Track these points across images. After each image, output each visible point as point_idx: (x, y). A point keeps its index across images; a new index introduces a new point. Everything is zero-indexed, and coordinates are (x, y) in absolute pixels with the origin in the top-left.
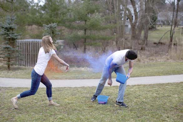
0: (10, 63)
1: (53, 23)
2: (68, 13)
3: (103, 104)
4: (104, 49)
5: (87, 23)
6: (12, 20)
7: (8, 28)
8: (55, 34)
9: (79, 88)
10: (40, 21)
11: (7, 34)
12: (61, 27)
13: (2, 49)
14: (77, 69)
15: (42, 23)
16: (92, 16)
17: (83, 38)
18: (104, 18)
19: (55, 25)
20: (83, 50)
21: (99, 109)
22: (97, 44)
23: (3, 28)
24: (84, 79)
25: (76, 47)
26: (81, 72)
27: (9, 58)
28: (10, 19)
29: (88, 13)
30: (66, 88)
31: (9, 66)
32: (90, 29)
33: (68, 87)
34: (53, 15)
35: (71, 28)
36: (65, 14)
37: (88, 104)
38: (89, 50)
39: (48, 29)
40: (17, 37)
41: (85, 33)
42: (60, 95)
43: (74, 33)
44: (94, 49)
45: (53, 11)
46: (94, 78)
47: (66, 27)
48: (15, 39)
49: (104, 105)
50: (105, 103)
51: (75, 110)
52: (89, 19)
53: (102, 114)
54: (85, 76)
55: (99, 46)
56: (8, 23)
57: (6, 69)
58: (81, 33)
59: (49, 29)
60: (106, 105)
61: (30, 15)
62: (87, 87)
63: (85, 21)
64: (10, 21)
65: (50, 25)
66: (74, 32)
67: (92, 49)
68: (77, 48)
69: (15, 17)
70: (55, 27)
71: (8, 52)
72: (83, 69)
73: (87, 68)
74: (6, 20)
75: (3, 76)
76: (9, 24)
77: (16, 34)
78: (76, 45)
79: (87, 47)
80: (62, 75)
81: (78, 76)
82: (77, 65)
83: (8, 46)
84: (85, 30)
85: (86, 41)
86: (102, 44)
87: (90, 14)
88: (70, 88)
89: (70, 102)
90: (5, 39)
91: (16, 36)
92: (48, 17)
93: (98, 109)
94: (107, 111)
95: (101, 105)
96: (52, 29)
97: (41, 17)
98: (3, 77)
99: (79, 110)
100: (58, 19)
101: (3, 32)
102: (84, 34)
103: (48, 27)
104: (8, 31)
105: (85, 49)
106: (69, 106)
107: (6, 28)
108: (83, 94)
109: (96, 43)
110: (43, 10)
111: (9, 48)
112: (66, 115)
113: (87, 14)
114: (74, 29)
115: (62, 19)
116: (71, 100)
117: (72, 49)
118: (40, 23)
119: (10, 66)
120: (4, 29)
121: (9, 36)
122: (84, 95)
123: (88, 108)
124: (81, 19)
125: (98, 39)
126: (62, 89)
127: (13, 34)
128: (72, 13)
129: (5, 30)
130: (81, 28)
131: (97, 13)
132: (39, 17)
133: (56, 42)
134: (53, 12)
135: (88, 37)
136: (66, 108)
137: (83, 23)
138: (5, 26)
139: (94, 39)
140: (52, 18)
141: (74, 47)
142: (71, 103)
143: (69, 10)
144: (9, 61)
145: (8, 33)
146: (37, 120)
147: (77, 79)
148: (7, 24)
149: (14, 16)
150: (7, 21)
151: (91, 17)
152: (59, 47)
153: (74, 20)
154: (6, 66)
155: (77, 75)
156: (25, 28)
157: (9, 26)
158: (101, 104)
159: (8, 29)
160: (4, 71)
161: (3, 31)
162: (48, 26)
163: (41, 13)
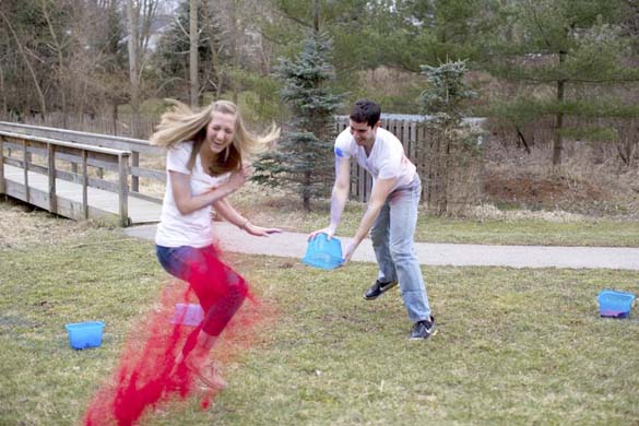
0: (313, 188)
1: (454, 60)
2: (500, 27)
3: (614, 317)
4: (624, 152)
5: (567, 61)
6: (319, 49)
7: (309, 77)
8: (458, 98)
9: (539, 269)
10: (407, 52)
11: (306, 95)
12: (477, 73)
13: (290, 143)
14: (530, 214)
15: (413, 59)
16: (587, 35)
17: (551, 110)
18: (627, 40)
19: (461, 66)
20: (551, 156)
21: (602, 329)
22: (602, 133)
23: (292, 75)
24: (552, 244)
25: (525, 142)
26: (542, 224)
27: (308, 174)
28: (313, 48)
29: (573, 26)
30: (494, 270)
31: (306, 199)
32: (578, 82)
33: (502, 267)
34: (449, 34)
35: (511, 76)
36: (489, 28)
37: (566, 314)
38: (571, 153)
39: (436, 81)
40: (335, 105)
41: (560, 96)
42: (477, 286)
43: (524, 95)
44: (588, 149)
45: (449, 20)
46: (587, 245)
47: (494, 73)
48: (327, 112)
49: (618, 321)
50: (621, 316)
51: (526, 328)
52: (577, 48)
53: (613, 344)
54: (558, 235)
55: (608, 140)
56: (308, 60)
57: (299, 209)
58: (544, 95)
59: (442, 79)
60: (625, 320)
61: (376, 35)
62: (564, 269)
63: (561, 52)
64: (316, 53)
65: (443, 66)
66: (523, 91)
67: (583, 149)
68: (531, 148)
69: (330, 41)
70: (461, 74)
71: (307, 154)
72: (548, 216)
73: (563, 212)
74: (302, 50)
75: (292, 227)
76: (313, 65)
77: (331, 97)
78: (525, 138)
79: (565, 144)
80: (481, 231)
81: (532, 235)
82: (530, 204)
83: (308, 134)
84: (560, 85)
85: (564, 123)
86: (620, 133)
87: (578, 29)
88: (509, 268)
89: (509, 307)
90: (297, 111)
91: (331, 102)
92: (435, 39)
93: (598, 330)
94: (628, 336)
95: (608, 320)
96: (449, 79)
97: (410, 39)
98: (293, 231)
99: (538, 330)
100: (470, 48)
101: (293, 89)
102: (556, 97)
103: (437, 74)
104: (308, 86)
105: (558, 149)
106: (506, 319)
107: (301, 77)
108: (550, 288)
109: (597, 130)
110: (417, 17)
111: (309, 140)
112: (499, 341)
113: (569, 28)
114: (522, 82)
115: (482, 46)
116: (512, 303)
117: (512, 149)
118: (408, 61)
119: (312, 200)
120: (294, 79)
121: (310, 101)
122: (555, 290)
123: (566, 327)
124: (547, 46)
125: (604, 116)
126: (482, 272)
127: (321, 94)
128: (515, 25)
129: (299, 84)
130: (545, 77)
131: (607, 25)
132: (404, 40)
133: (461, 124)
134: (450, 24)
135: (571, 109)
136: (497, 323)
137: (552, 60)
138: (298, 71)
139: (591, 116)
140: (448, 43)
141: (519, 143)
142: (513, 310)
143: (507, 14)
144: (308, 183)
145: (309, 91)
146: (411, 348)
147: (530, 244)
148: (306, 64)
149: (327, 40)
150: (305, 55)
151: (581, 37)
152: (471, 141)
153: (522, 51)
154: (298, 198)
155: (529, 234)
156: (358, 77)
157: (310, 69)
158: (609, 317)
159: (306, 79)
160: (292, 214)
161: (293, 85)
162: (438, 70)
163: (410, 27)
